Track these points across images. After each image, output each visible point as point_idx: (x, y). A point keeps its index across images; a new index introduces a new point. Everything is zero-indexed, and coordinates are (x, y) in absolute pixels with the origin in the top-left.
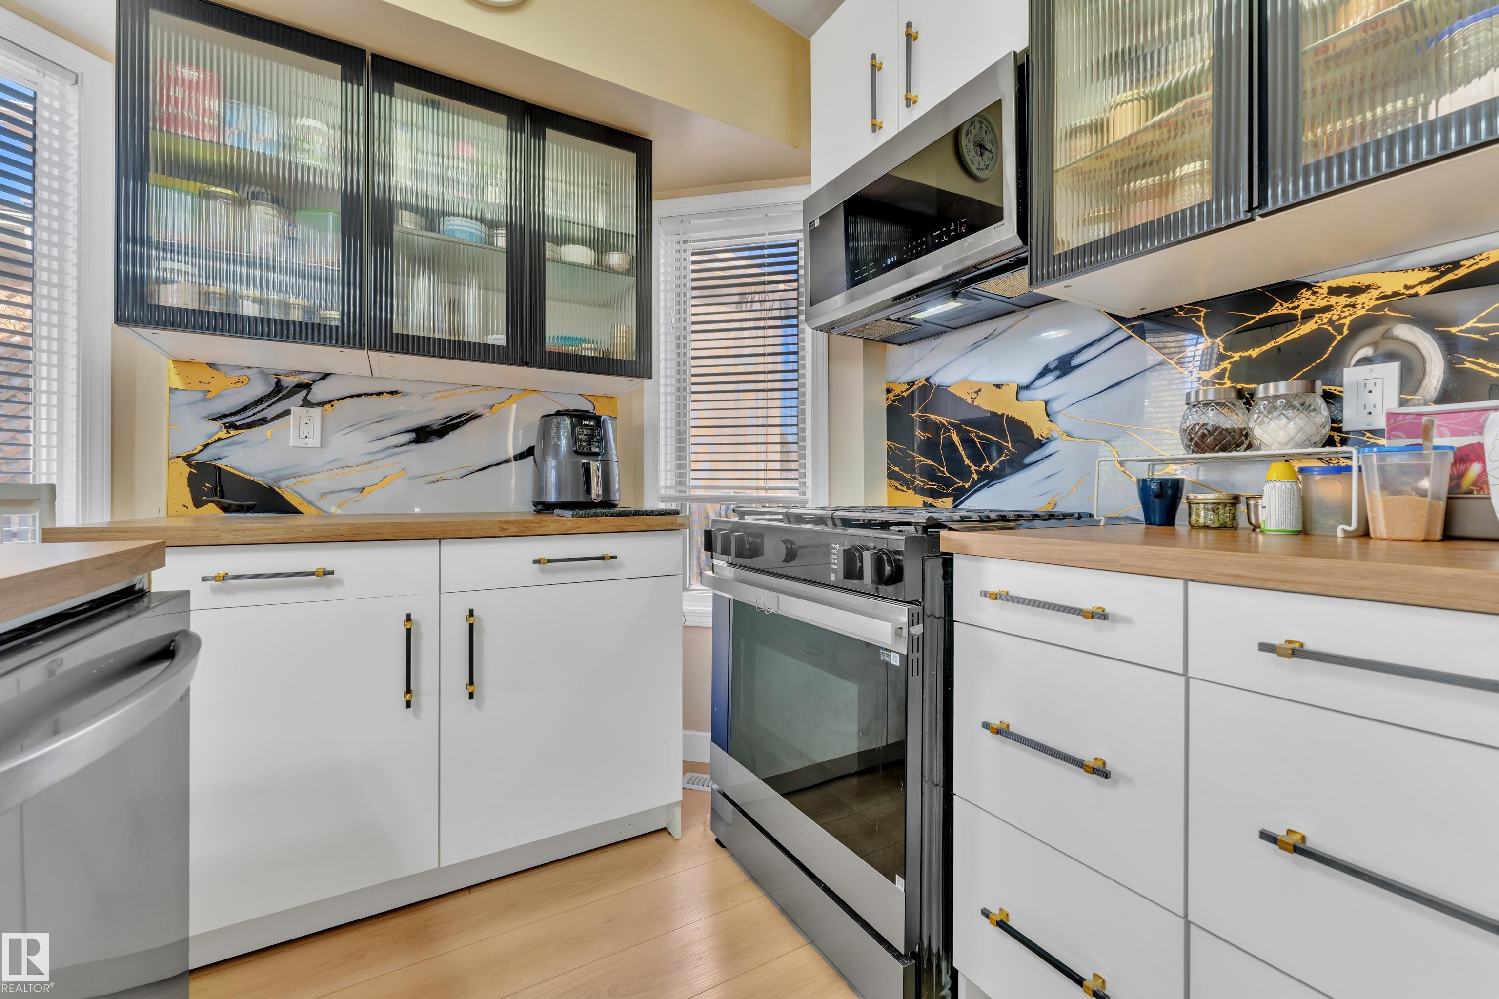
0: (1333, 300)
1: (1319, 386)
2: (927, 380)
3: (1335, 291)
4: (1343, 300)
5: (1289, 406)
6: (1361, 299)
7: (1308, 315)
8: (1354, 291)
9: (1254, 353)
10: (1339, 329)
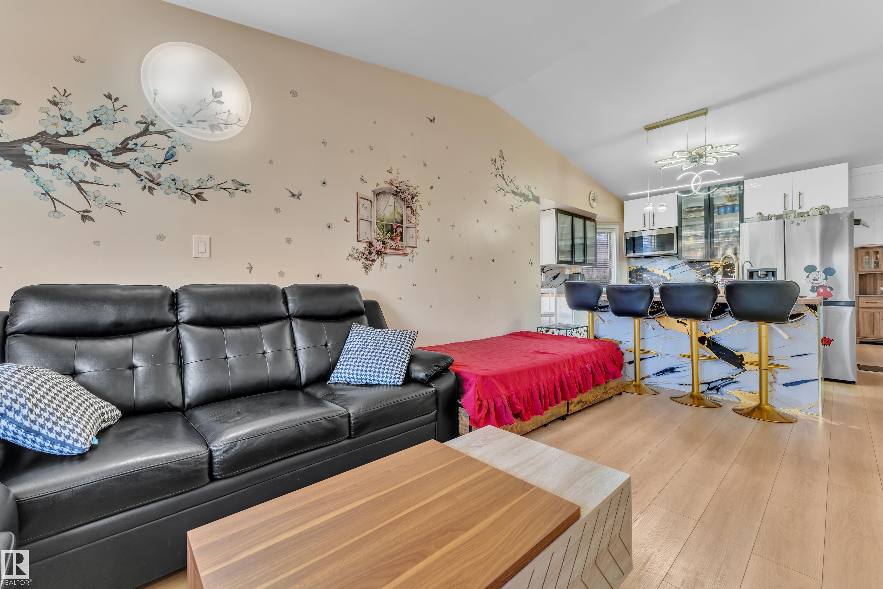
0: (714, 264)
1: (713, 275)
2: (641, 267)
3: (714, 263)
4: (715, 264)
5: (710, 278)
6: (717, 264)
7: (711, 266)
8: (717, 263)
9: (705, 270)
10: (715, 268)
